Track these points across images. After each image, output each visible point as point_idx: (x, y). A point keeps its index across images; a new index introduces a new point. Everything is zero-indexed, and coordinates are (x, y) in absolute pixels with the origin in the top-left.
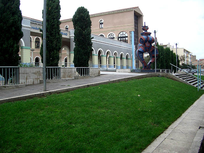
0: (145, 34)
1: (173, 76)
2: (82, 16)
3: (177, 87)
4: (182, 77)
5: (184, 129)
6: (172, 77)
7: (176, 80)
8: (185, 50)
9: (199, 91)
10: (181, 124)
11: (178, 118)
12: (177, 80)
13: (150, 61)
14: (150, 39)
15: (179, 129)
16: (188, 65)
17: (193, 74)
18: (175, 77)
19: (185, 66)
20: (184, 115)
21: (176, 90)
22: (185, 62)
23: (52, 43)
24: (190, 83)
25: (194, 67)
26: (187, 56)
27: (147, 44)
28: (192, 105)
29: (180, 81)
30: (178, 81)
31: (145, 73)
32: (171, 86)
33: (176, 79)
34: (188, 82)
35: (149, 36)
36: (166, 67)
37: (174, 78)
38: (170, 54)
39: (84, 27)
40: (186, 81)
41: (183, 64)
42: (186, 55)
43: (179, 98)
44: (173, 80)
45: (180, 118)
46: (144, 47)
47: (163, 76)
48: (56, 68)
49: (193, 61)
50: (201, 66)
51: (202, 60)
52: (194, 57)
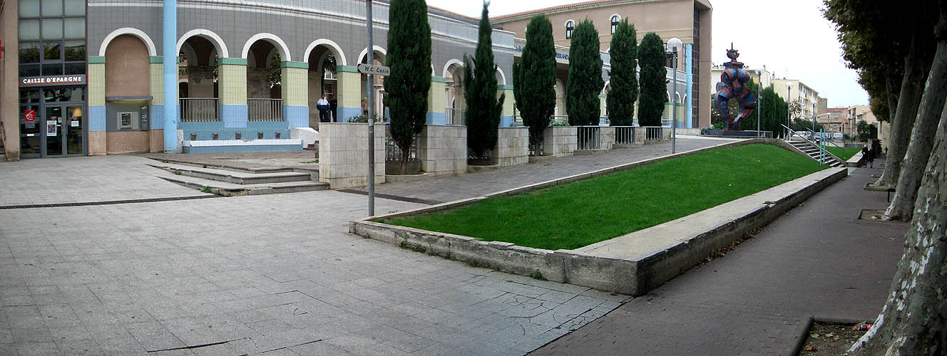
0: (733, 65)
2: (655, 49)
7: (790, 150)
8: (801, 85)
12: (792, 151)
13: (740, 116)
14: (742, 76)
16: (809, 123)
17: (818, 142)
19: (802, 125)
22: (802, 116)
23: (627, 93)
25: (818, 128)
26: (807, 100)
27: (736, 85)
31: (743, 138)
34: (809, 154)
35: (740, 70)
36: (765, 127)
38: (774, 100)
39: (657, 65)
41: (796, 119)
42: (803, 96)
46: (730, 89)
47: (770, 143)
48: (630, 128)
49: (819, 113)
50: (838, 126)
51: (840, 110)
52: (823, 102)
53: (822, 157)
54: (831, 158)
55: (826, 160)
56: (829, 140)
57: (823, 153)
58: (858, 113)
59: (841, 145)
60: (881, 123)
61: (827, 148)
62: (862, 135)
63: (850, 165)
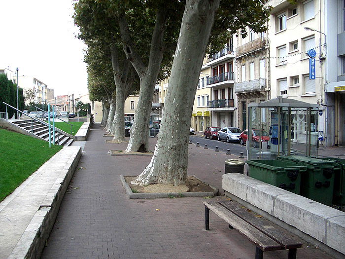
1: (9, 124)
3: (14, 143)
4: (26, 125)
5: (13, 215)
6: (6, 126)
7: (14, 131)
8: (35, 80)
9: (51, 148)
10: (9, 207)
11: (7, 196)
12: (16, 131)
15: (4, 215)
16: (41, 105)
18: (13, 126)
19: (34, 108)
20: (18, 191)
21: (12, 147)
22: (36, 100)
24: (39, 134)
26: (39, 90)
28: (36, 172)
29: (22, 132)
30: (18, 132)
32: (4, 141)
33: (15, 129)
34: (34, 134)
37: (11, 127)
40: (31, 131)
41: (31, 103)
42: (37, 87)
43: (14, 162)
44: (9, 130)
45: (11, 195)
49: (49, 99)
50: (62, 107)
51: (63, 97)
52: (51, 92)
53: (52, 134)
54: (61, 134)
55: (56, 137)
56: (56, 116)
57: (52, 130)
58: (75, 97)
59: (67, 120)
60: (93, 102)
61: (57, 124)
62: (80, 112)
63: (78, 139)
